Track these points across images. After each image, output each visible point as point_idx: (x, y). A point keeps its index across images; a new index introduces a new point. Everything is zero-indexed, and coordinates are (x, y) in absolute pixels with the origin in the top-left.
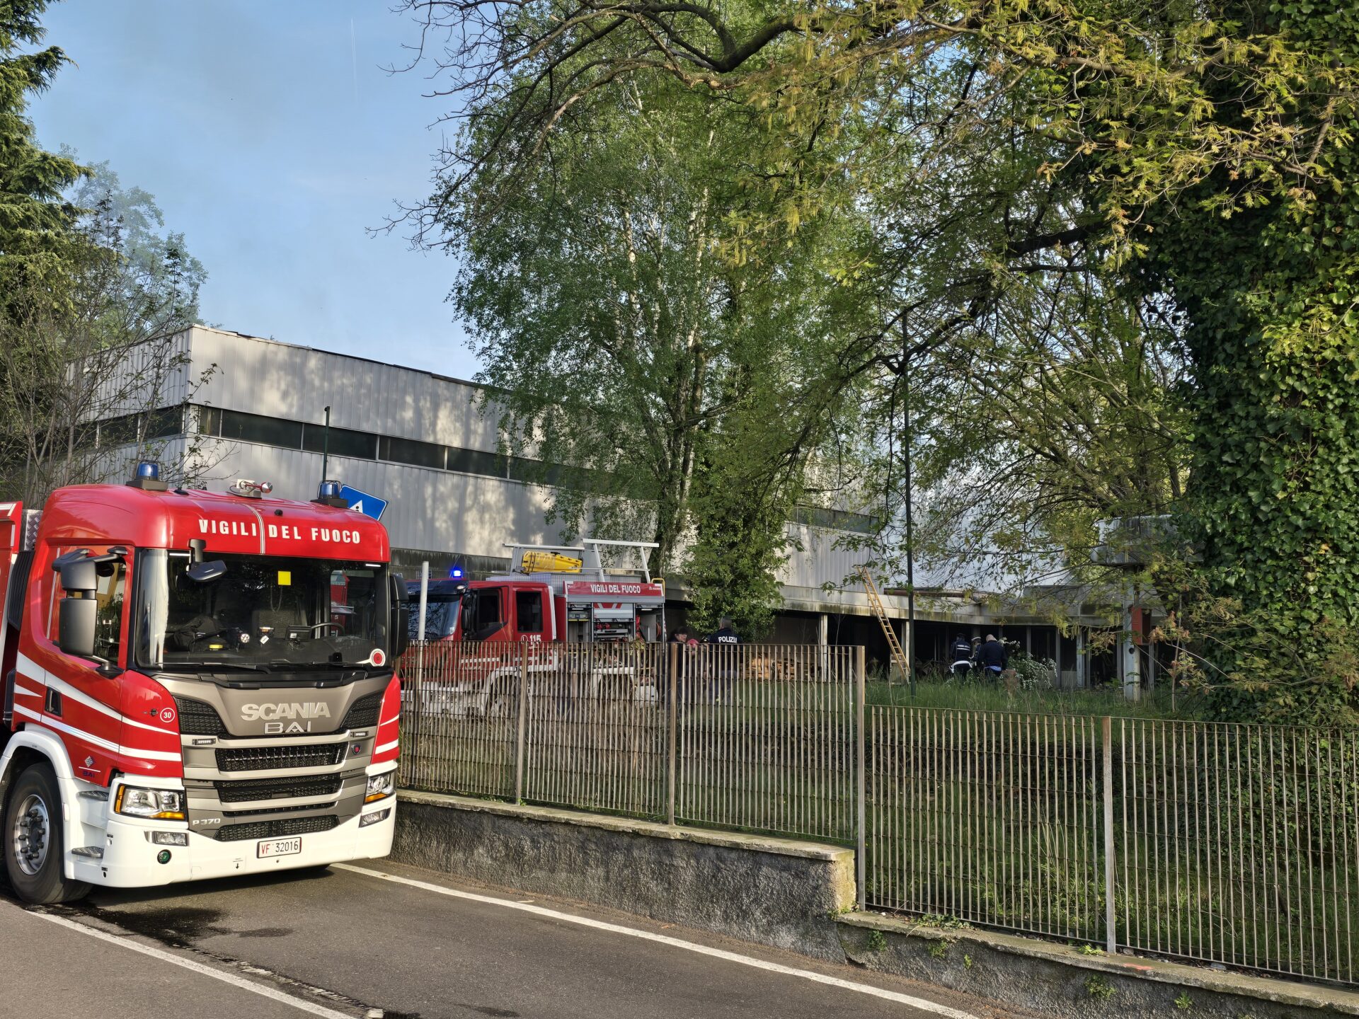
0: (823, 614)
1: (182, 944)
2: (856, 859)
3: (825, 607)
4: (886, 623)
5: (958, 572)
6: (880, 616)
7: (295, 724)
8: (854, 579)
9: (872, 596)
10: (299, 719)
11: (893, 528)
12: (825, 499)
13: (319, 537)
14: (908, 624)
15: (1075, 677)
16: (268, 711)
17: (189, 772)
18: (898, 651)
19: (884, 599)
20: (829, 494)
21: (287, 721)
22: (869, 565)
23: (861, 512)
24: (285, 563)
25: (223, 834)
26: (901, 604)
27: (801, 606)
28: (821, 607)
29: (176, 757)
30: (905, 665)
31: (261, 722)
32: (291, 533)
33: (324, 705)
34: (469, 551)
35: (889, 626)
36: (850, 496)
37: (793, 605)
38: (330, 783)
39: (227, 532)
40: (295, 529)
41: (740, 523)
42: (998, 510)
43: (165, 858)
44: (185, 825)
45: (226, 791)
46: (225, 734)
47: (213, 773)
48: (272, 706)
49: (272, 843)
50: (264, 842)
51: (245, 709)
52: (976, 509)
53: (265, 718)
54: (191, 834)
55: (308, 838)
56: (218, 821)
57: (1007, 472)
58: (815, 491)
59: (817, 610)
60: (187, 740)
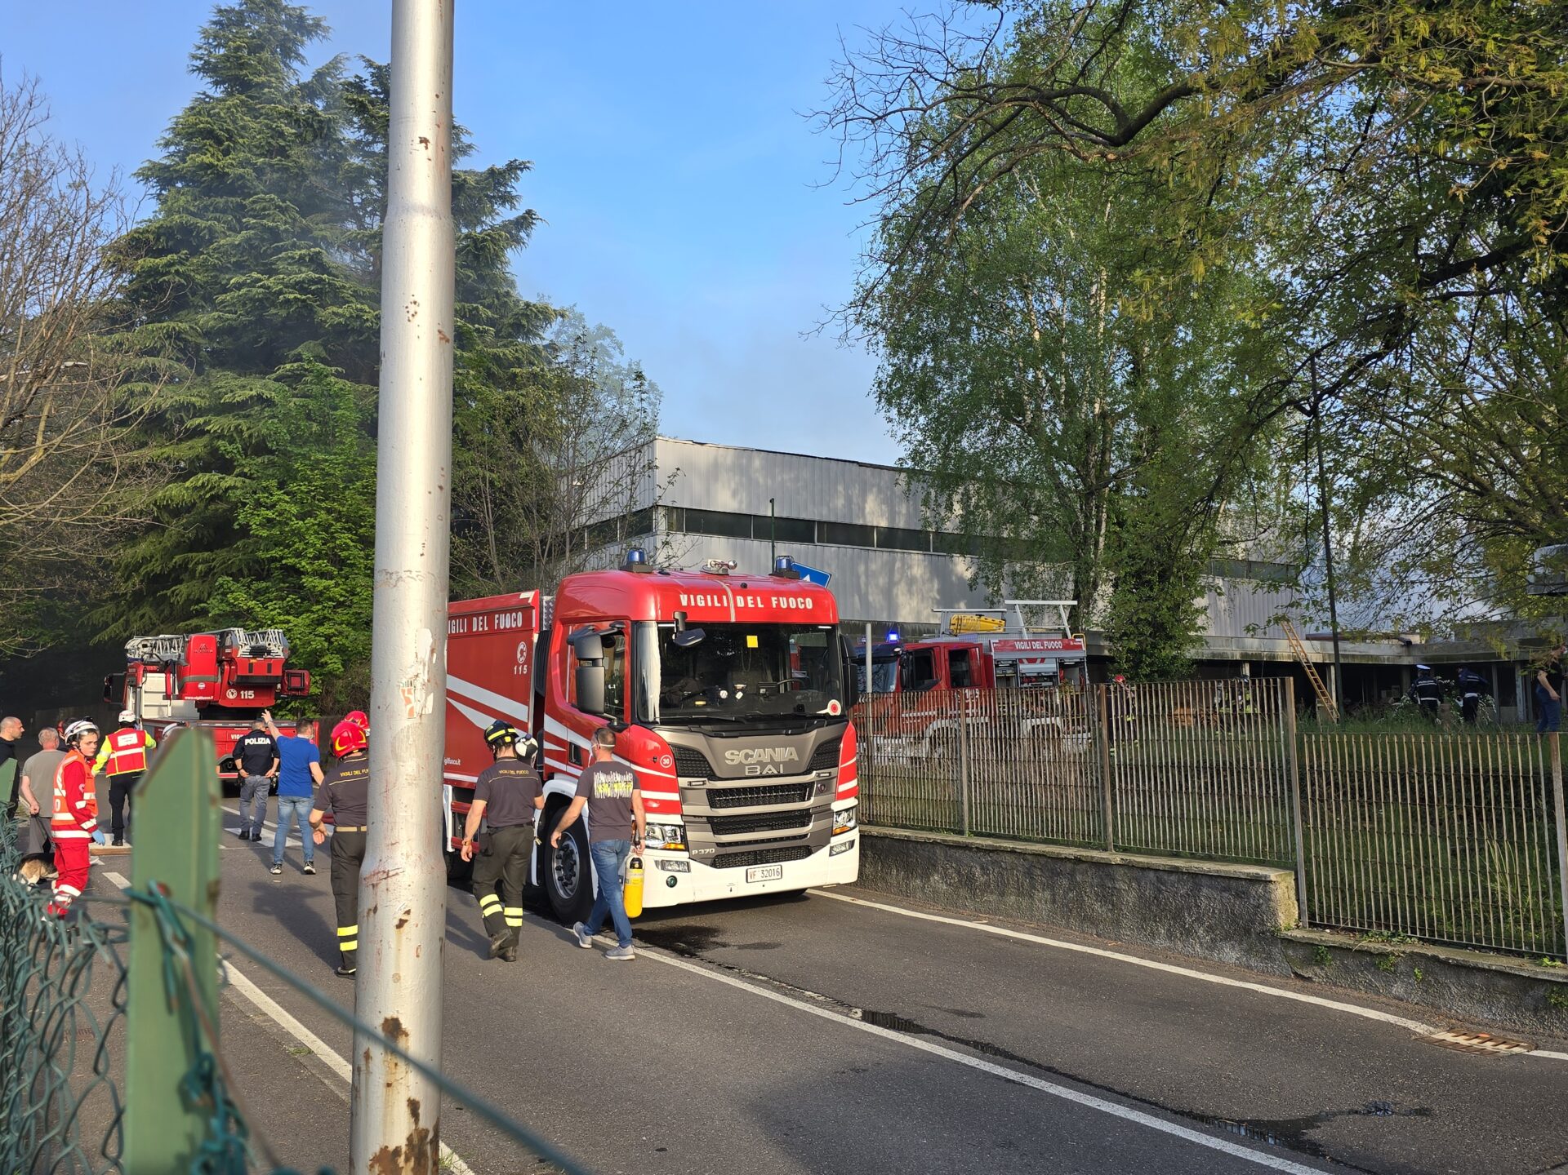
0: (1245, 662)
1: (692, 955)
2: (1296, 880)
3: (1244, 655)
4: (1309, 667)
5: (1383, 614)
6: (1304, 661)
7: (770, 766)
8: (1278, 620)
9: (1294, 642)
10: (773, 762)
11: (1315, 567)
12: (1240, 550)
13: (778, 605)
14: (1333, 668)
15: (1516, 714)
16: (747, 756)
17: (687, 809)
18: (1323, 694)
19: (1306, 644)
20: (1243, 545)
21: (763, 765)
22: (1291, 605)
23: (1278, 561)
24: (753, 629)
25: (718, 862)
26: (1323, 648)
27: (1221, 655)
28: (1242, 655)
29: (675, 797)
30: (1332, 707)
31: (741, 765)
32: (755, 602)
33: (793, 749)
34: (900, 620)
35: (1314, 670)
36: (1265, 546)
37: (1214, 655)
38: (802, 818)
39: (703, 604)
40: (759, 599)
41: (1155, 578)
42: (1422, 550)
43: (673, 882)
44: (686, 854)
45: (719, 825)
46: (713, 777)
47: (705, 810)
48: (750, 752)
49: (758, 870)
50: (752, 869)
51: (728, 754)
52: (1398, 550)
53: (744, 762)
54: (692, 863)
55: (788, 866)
56: (712, 851)
57: (1429, 511)
58: (1229, 543)
59: (1238, 658)
60: (683, 782)
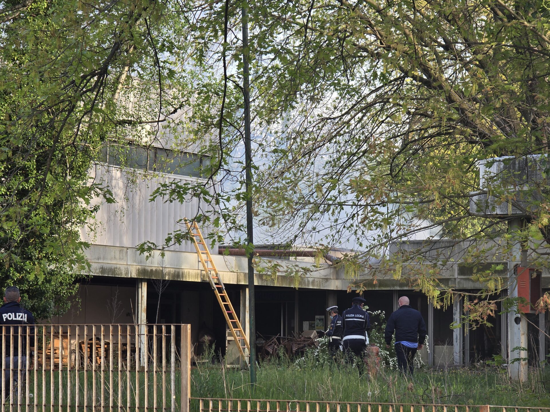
0: (142, 280)
3: (144, 271)
4: (220, 290)
5: (310, 225)
6: (213, 282)
8: (179, 238)
9: (204, 257)
11: (228, 172)
12: (144, 133)
14: (247, 290)
15: (451, 353)
18: (235, 326)
19: (218, 260)
20: (148, 127)
22: (198, 219)
23: (190, 150)
26: (240, 266)
27: (113, 270)
28: (139, 272)
30: (244, 343)
35: (225, 294)
36: (175, 130)
37: (103, 270)
41: (32, 164)
42: (359, 147)
52: (331, 147)
57: (370, 99)
58: (130, 122)
59: (134, 275)
